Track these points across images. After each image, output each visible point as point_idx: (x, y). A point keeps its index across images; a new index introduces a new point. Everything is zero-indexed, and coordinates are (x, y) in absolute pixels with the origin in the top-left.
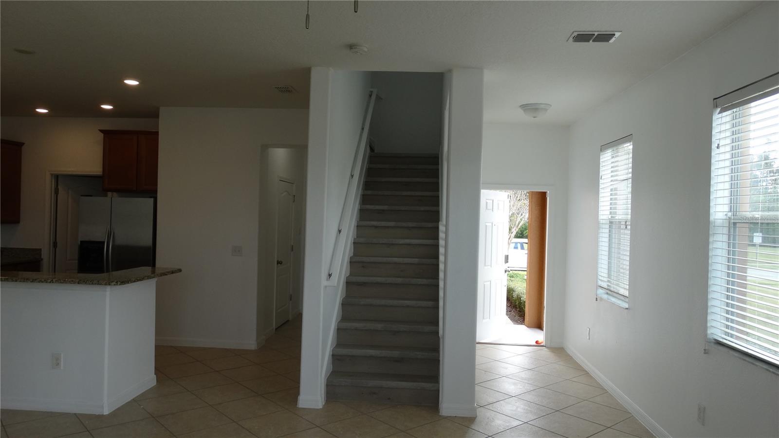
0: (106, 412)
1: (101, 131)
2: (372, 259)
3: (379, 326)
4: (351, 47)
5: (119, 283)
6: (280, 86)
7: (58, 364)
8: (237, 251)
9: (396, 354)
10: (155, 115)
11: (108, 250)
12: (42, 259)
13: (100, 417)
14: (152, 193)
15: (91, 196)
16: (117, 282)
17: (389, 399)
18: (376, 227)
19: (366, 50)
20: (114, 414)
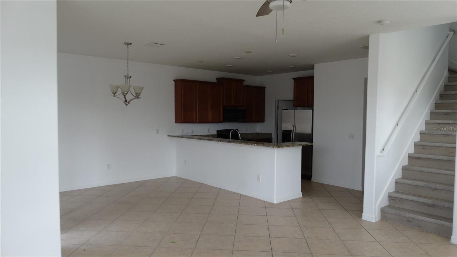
0: (275, 203)
1: (293, 78)
2: (430, 144)
3: (422, 184)
4: (379, 22)
6: (362, 46)
7: (259, 179)
8: (352, 136)
9: (429, 201)
11: (293, 134)
12: (272, 138)
13: (273, 204)
14: (310, 106)
15: (287, 109)
17: (420, 227)
18: (439, 124)
19: (389, 22)
20: (278, 204)
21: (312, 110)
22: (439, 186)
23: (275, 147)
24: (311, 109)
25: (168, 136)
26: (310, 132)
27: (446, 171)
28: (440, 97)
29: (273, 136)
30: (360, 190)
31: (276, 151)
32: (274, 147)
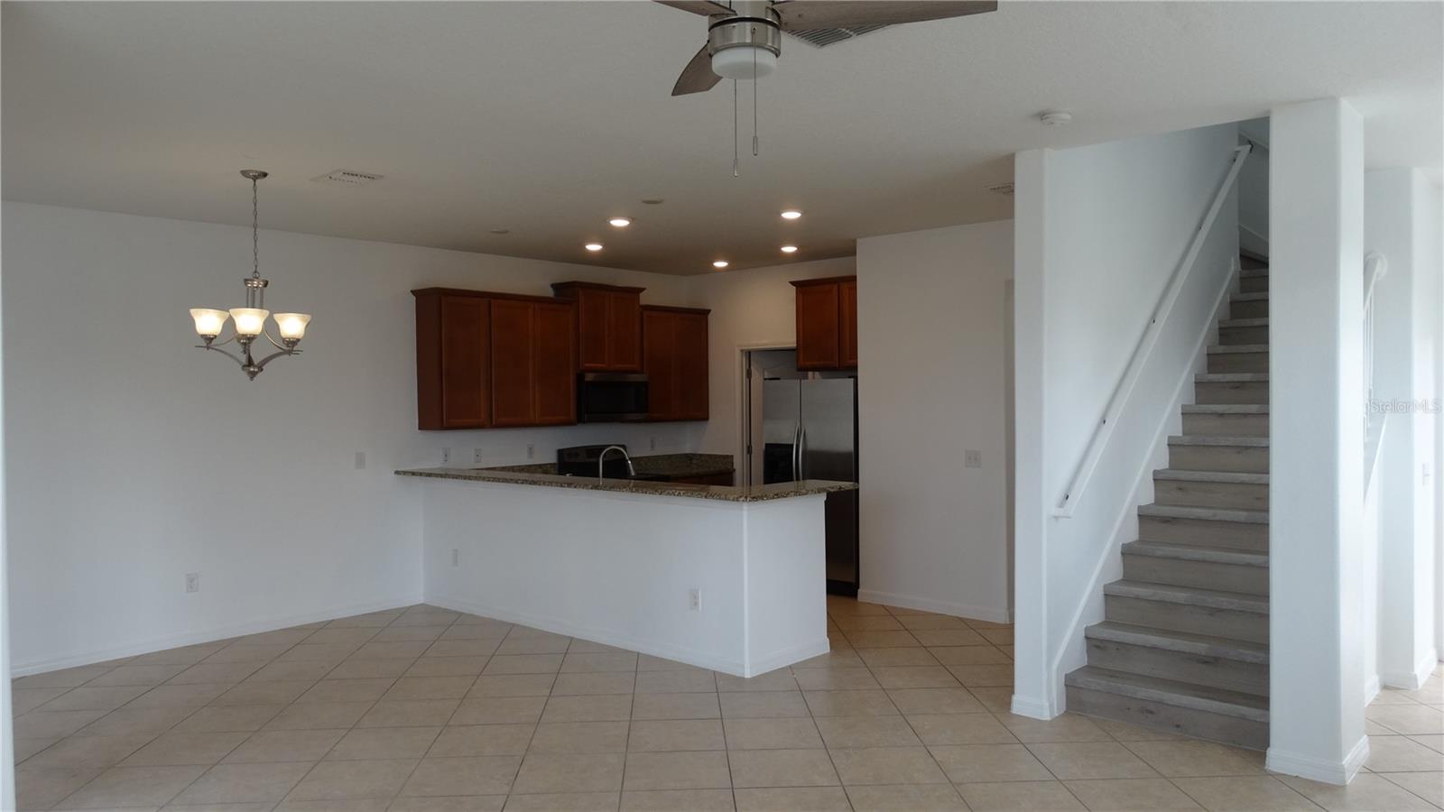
0: (748, 675)
1: (793, 283)
2: (1197, 476)
3: (1181, 596)
4: (1042, 116)
5: (748, 499)
6: (996, 187)
7: (696, 604)
8: (973, 459)
9: (1201, 648)
10: (850, 251)
11: (797, 457)
12: (734, 470)
13: (741, 680)
14: (847, 367)
15: (779, 379)
16: (746, 497)
17: (1178, 726)
18: (1222, 415)
19: (1069, 117)
20: (755, 680)
21: (852, 379)
22: (1223, 602)
23: (743, 498)
24: (850, 377)
25: (397, 472)
26: (851, 447)
27: (1243, 556)
28: (1221, 335)
29: (738, 464)
30: (1003, 622)
31: (745, 513)
32: (741, 499)
